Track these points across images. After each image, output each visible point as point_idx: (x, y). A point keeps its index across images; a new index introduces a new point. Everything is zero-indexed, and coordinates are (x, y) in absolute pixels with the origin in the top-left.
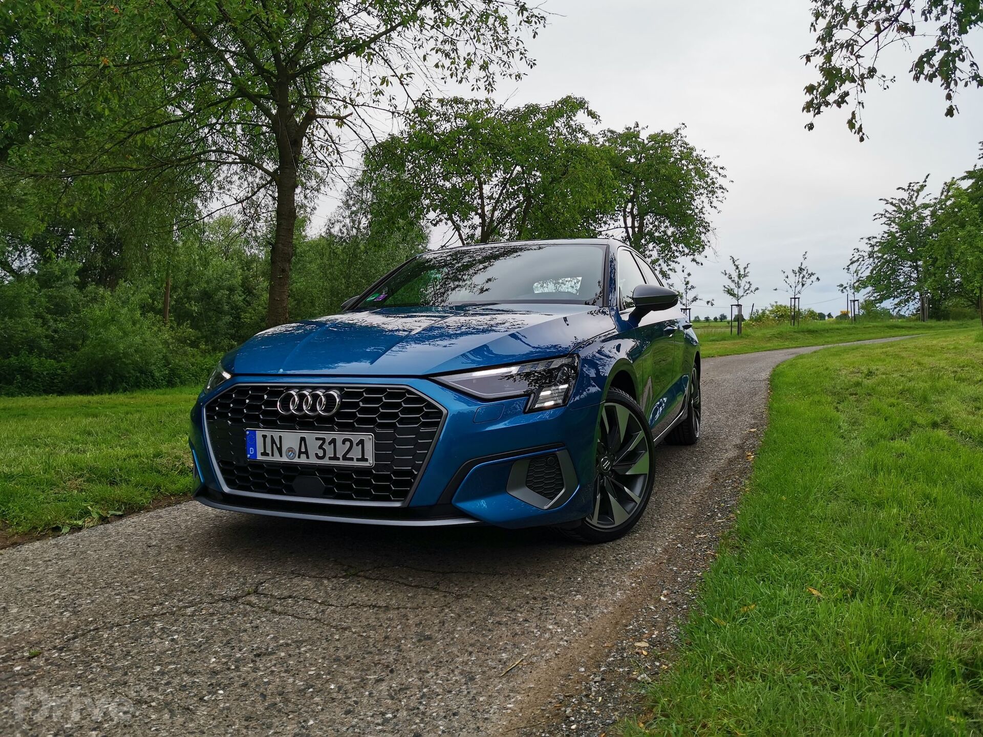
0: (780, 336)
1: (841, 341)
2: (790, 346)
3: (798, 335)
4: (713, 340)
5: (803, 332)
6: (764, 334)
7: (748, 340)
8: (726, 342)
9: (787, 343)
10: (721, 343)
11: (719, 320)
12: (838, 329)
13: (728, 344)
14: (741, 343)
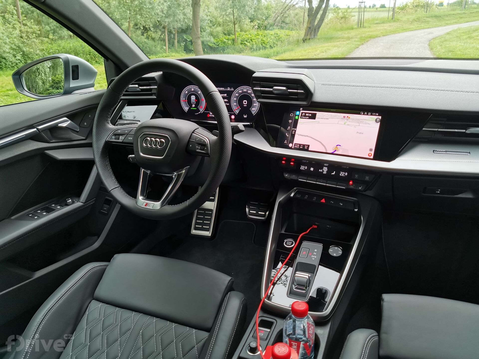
0: (418, 20)
1: (456, 23)
2: (425, 27)
3: (429, 19)
4: (377, 23)
5: (432, 17)
6: (408, 19)
7: (398, 23)
8: (385, 25)
9: (422, 25)
10: (382, 25)
11: (372, 7)
12: (453, 14)
13: (386, 26)
14: (395, 25)
